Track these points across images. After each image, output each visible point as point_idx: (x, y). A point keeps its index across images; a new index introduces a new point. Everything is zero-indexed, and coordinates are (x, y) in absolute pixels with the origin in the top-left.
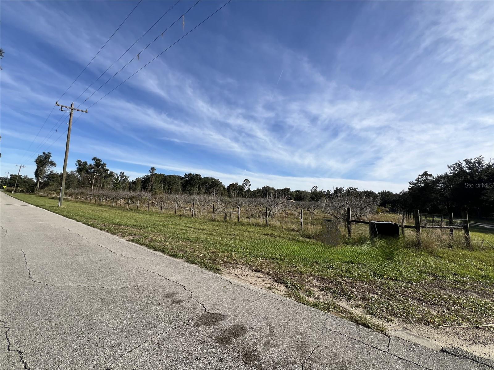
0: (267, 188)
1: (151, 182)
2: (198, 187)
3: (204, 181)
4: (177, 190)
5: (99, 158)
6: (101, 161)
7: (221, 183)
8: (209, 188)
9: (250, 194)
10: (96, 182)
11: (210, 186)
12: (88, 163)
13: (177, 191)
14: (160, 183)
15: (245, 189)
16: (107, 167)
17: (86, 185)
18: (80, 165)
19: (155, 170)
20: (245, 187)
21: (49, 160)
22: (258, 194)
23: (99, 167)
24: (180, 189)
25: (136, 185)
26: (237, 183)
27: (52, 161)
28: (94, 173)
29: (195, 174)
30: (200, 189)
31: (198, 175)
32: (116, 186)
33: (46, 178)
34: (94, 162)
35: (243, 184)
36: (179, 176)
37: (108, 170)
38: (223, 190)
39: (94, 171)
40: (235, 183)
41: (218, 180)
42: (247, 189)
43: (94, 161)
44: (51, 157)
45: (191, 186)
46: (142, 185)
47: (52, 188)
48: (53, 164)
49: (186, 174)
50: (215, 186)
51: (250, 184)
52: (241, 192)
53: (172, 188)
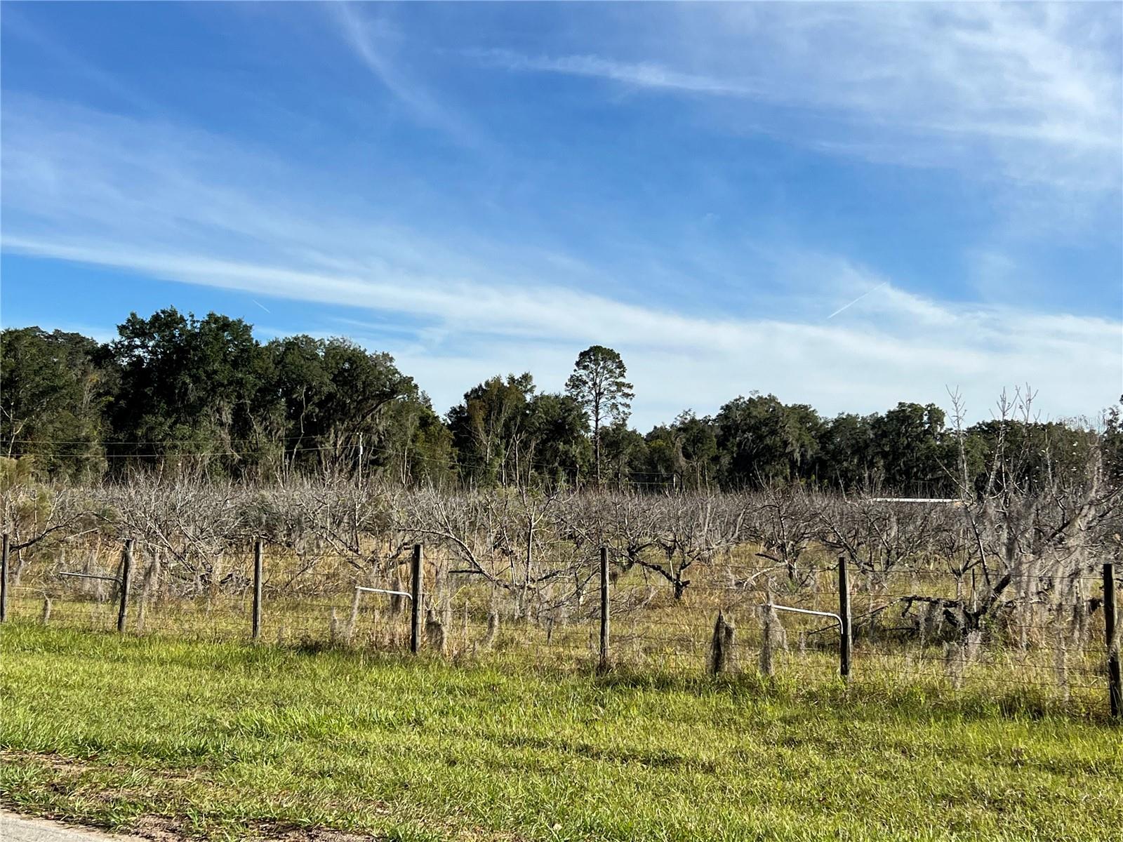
0: (759, 413)
2: (227, 417)
3: (275, 373)
4: (68, 447)
7: (407, 385)
8: (317, 427)
9: (630, 464)
11: (321, 405)
15: (592, 424)
20: (588, 409)
22: (687, 456)
24: (87, 439)
26: (526, 378)
29: (202, 316)
30: (243, 436)
31: (225, 325)
35: (576, 382)
36: (75, 339)
38: (422, 435)
40: (512, 380)
41: (386, 356)
42: (607, 421)
45: (177, 410)
49: (133, 315)
50: (358, 410)
51: (623, 385)
52: (561, 446)
53: (29, 430)
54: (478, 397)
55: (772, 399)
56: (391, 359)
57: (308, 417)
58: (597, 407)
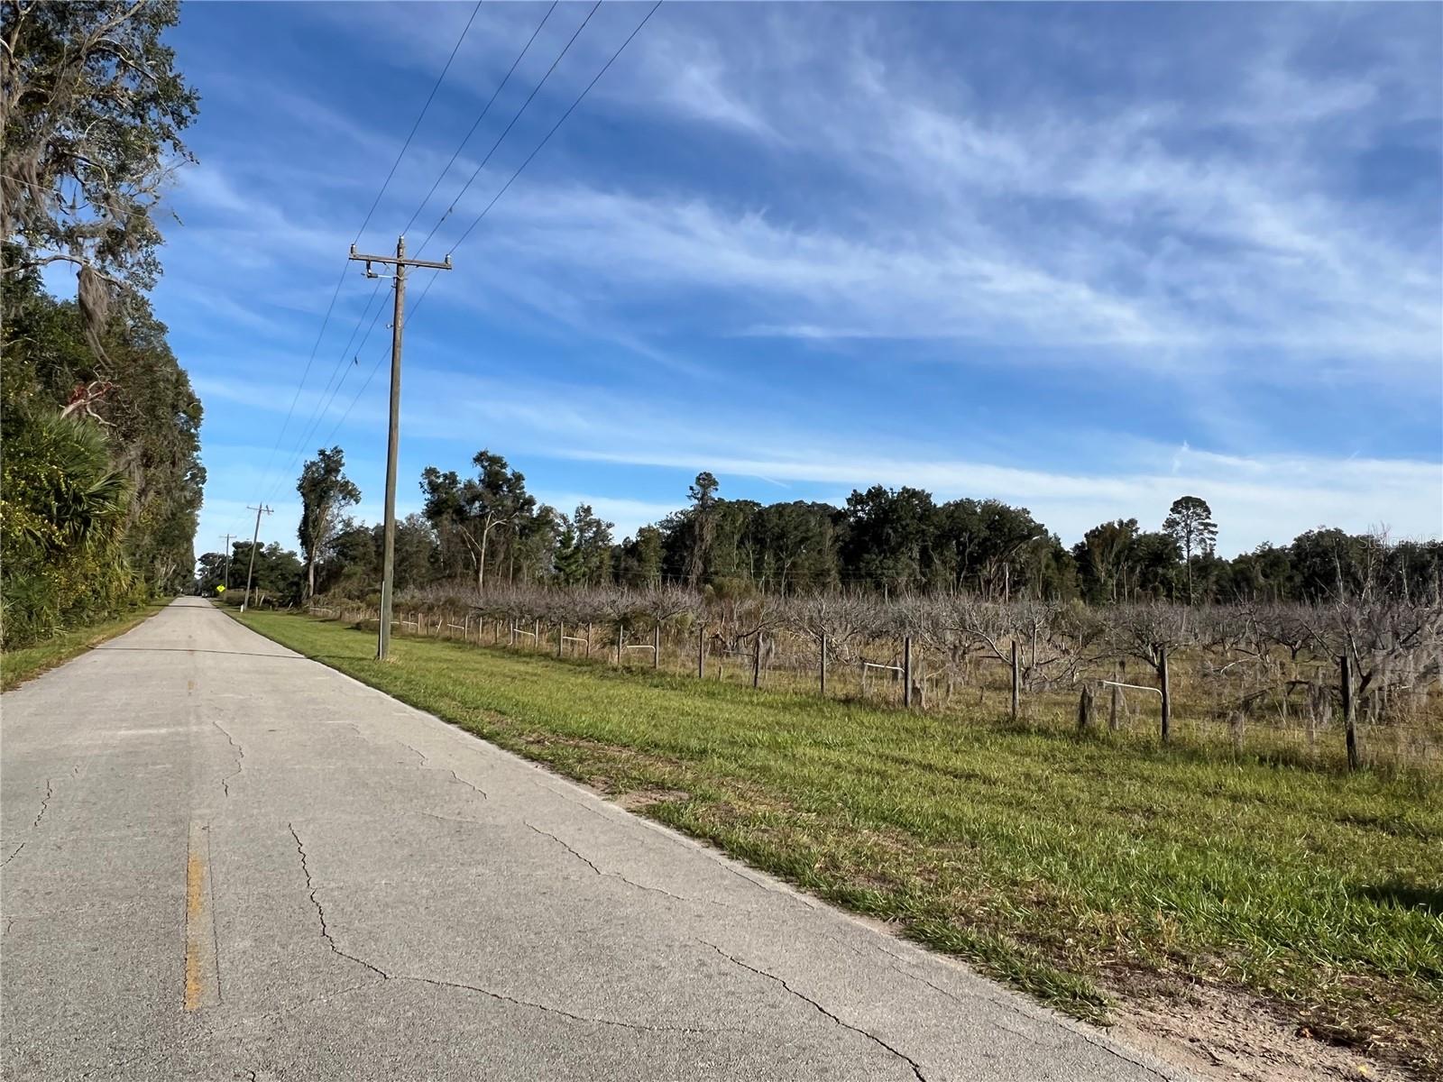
0: (1327, 542)
1: (699, 543)
2: (916, 555)
3: (947, 524)
4: (817, 575)
5: (498, 455)
6: (504, 466)
7: (1040, 529)
8: (977, 560)
9: (1217, 582)
10: (492, 554)
11: (979, 544)
12: (462, 478)
13: (819, 577)
14: (738, 547)
15: (1185, 554)
16: (529, 490)
17: (459, 569)
18: (434, 488)
19: (715, 483)
20: (1182, 544)
21: (339, 478)
22: (1266, 576)
23: (497, 493)
24: (829, 570)
25: (639, 561)
26: (1133, 522)
27: (348, 482)
28: (482, 517)
29: (898, 489)
30: (928, 566)
31: (913, 494)
32: (567, 570)
33: (333, 547)
34: (481, 470)
35: (1171, 524)
36: (825, 507)
37: (530, 502)
38: (1053, 564)
39: (483, 508)
40: (1121, 523)
41: (1025, 510)
42: (1197, 551)
43: (479, 469)
44: (343, 465)
45: (884, 551)
46: (665, 560)
47: (353, 586)
48: (350, 493)
49: (855, 491)
50: (1006, 548)
51: (1209, 524)
52: (1160, 571)
53: (794, 565)
54: (1095, 536)
55: (1338, 532)
56: (1028, 513)
57: (971, 553)
58: (1188, 541)
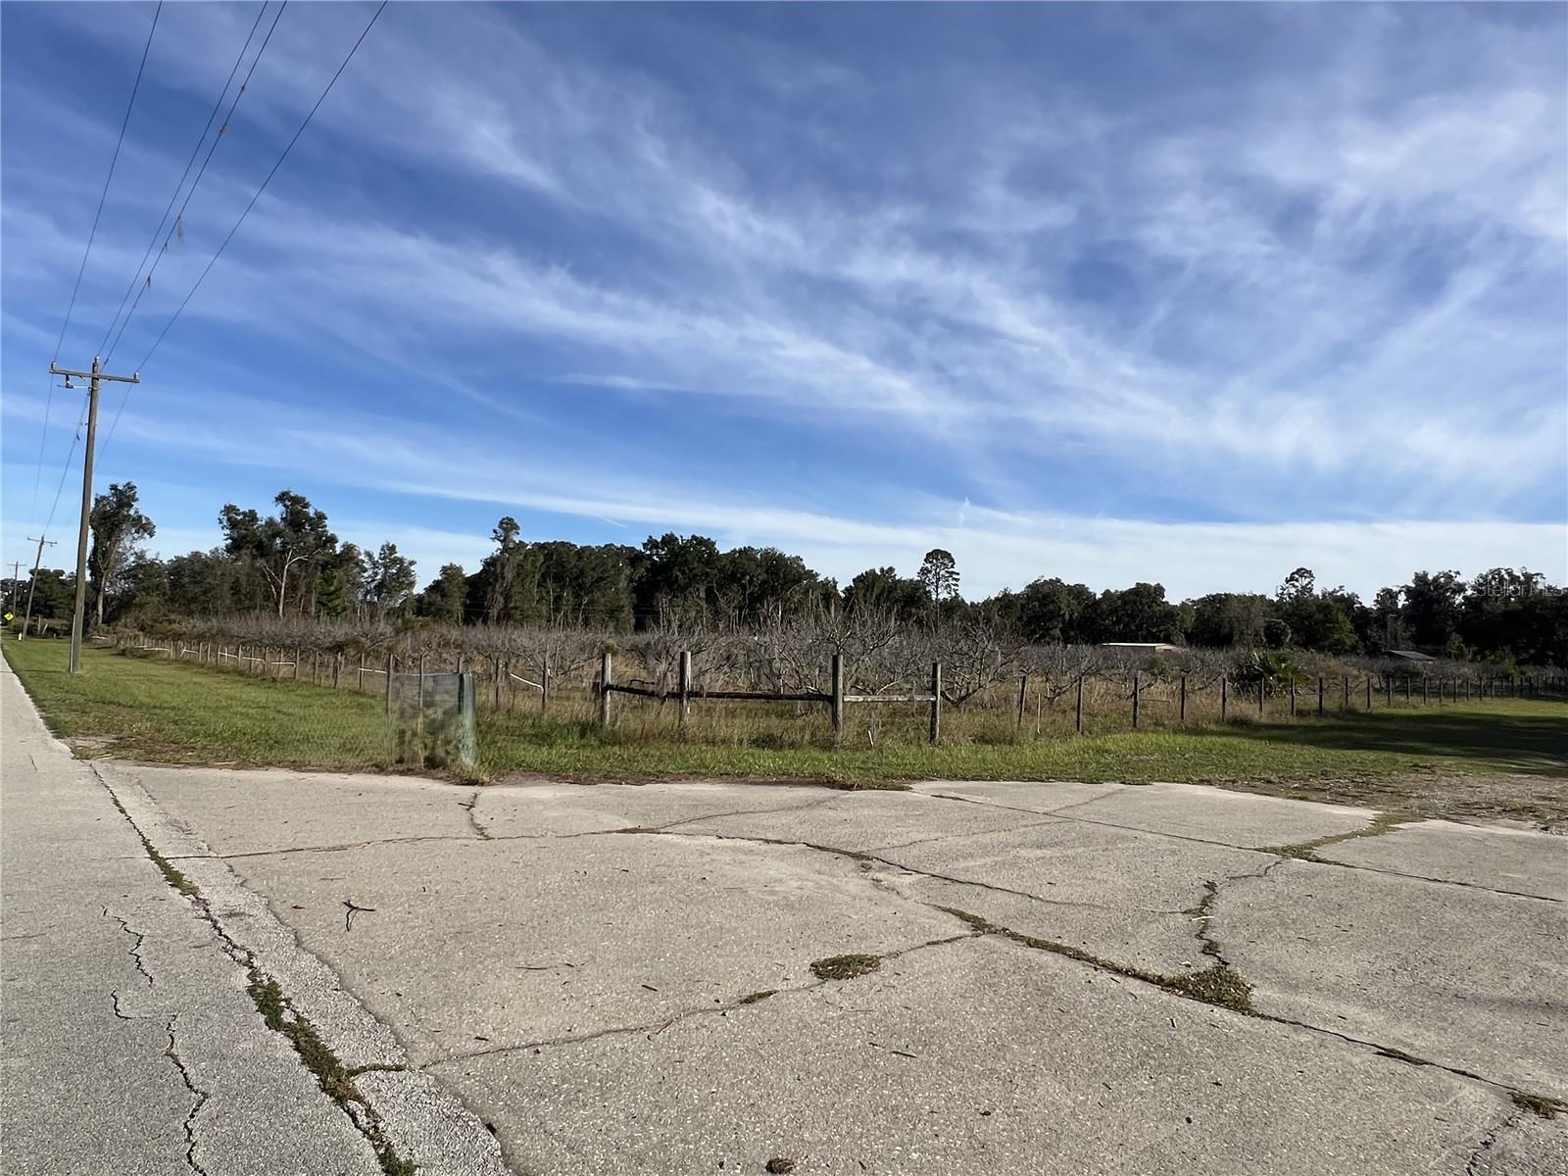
1: (500, 580)
2: (702, 595)
3: (730, 568)
4: (612, 611)
5: (300, 495)
6: (307, 506)
7: (812, 575)
8: (755, 600)
10: (293, 587)
11: (759, 586)
12: (263, 516)
13: (613, 613)
14: (539, 585)
15: (934, 597)
16: (331, 527)
17: (259, 600)
18: (233, 524)
19: (517, 527)
20: (931, 588)
21: (132, 512)
23: (300, 531)
24: (623, 607)
25: (442, 596)
26: (891, 569)
27: (140, 517)
28: (284, 551)
29: (687, 537)
30: (714, 604)
31: (700, 541)
33: (125, 579)
34: (284, 509)
35: (924, 571)
37: (333, 540)
39: (284, 544)
40: (882, 570)
41: (798, 557)
42: (943, 595)
43: (281, 508)
44: (137, 500)
45: (674, 591)
46: (468, 596)
47: (146, 616)
48: (145, 527)
49: (650, 537)
50: (782, 589)
51: (954, 573)
52: (914, 611)
53: (591, 602)
54: (861, 581)
56: (801, 560)
57: (751, 594)
58: (937, 587)
